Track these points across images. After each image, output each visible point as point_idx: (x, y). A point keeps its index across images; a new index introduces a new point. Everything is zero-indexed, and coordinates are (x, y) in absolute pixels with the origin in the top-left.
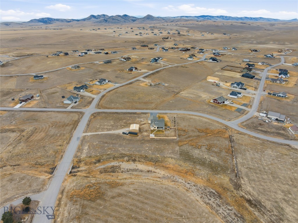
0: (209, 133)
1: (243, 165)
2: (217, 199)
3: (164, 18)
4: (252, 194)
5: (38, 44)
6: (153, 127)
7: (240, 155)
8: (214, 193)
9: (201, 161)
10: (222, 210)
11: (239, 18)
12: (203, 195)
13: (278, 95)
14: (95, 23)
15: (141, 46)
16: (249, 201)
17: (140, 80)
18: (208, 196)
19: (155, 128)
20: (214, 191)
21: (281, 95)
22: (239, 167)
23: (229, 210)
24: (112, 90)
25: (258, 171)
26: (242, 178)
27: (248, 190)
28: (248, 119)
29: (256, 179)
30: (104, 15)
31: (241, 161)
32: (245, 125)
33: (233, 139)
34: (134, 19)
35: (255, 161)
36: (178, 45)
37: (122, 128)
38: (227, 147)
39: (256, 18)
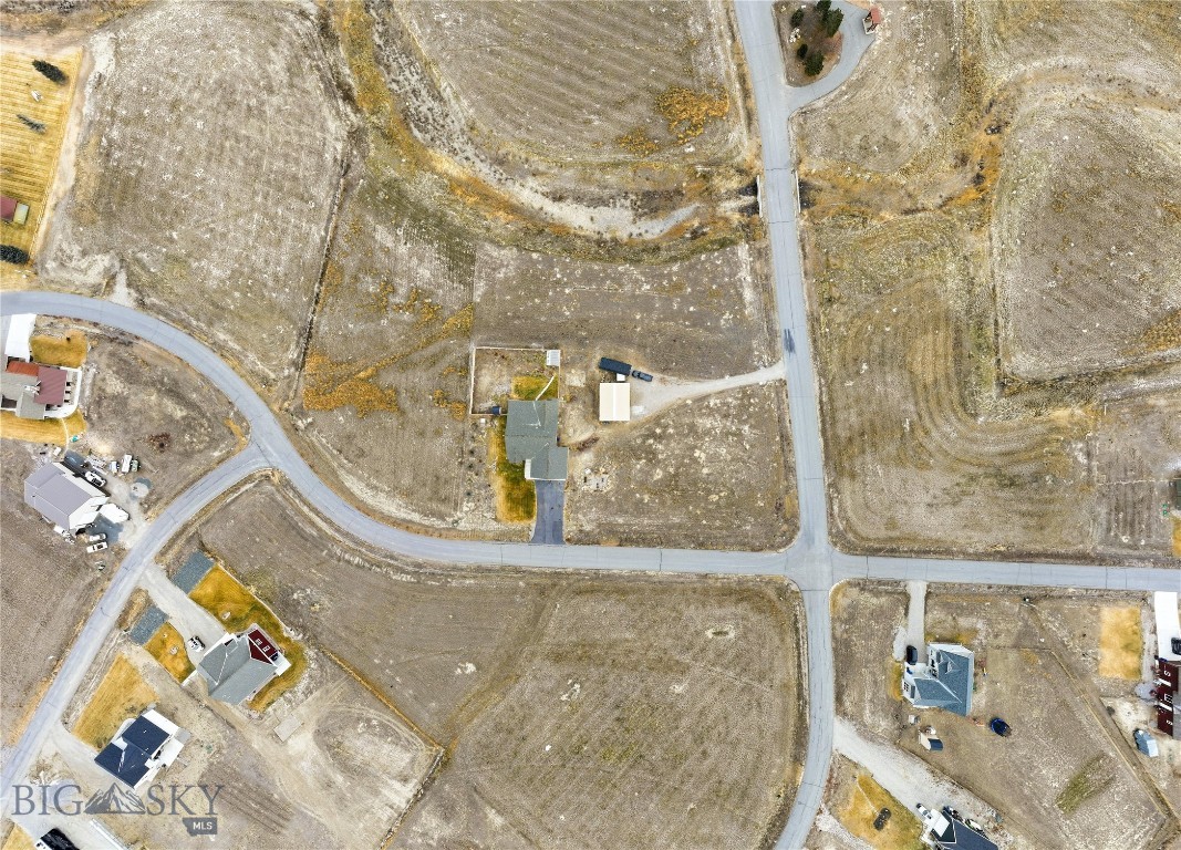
2: (413, 112)
8: (417, 126)
10: (413, 82)
12: (441, 122)
18: (431, 121)
20: (416, 132)
23: (398, 82)
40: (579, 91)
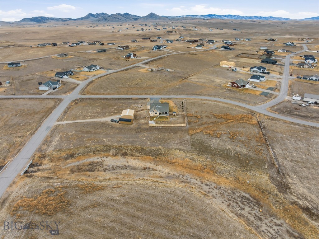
0: (229, 120)
1: (285, 157)
2: (255, 207)
3: (169, 17)
4: (309, 198)
5: (26, 39)
6: (153, 112)
7: (277, 145)
8: (248, 199)
9: (223, 153)
10: (265, 225)
11: (248, 17)
12: (231, 202)
13: (309, 79)
14: (93, 21)
15: (143, 39)
16: (306, 210)
17: (139, 67)
18: (239, 203)
19: (156, 113)
20: (247, 196)
21: (314, 78)
22: (280, 160)
23: (277, 225)
24: (103, 76)
25: (309, 165)
26: (288, 175)
27: (301, 192)
28: (278, 103)
29: (310, 176)
30: (103, 14)
31: (281, 152)
32: (276, 110)
33: (264, 126)
34: (136, 18)
35: (301, 152)
36: (184, 38)
37: (112, 115)
38: (257, 135)
39: (266, 17)
40: (126, 213)
